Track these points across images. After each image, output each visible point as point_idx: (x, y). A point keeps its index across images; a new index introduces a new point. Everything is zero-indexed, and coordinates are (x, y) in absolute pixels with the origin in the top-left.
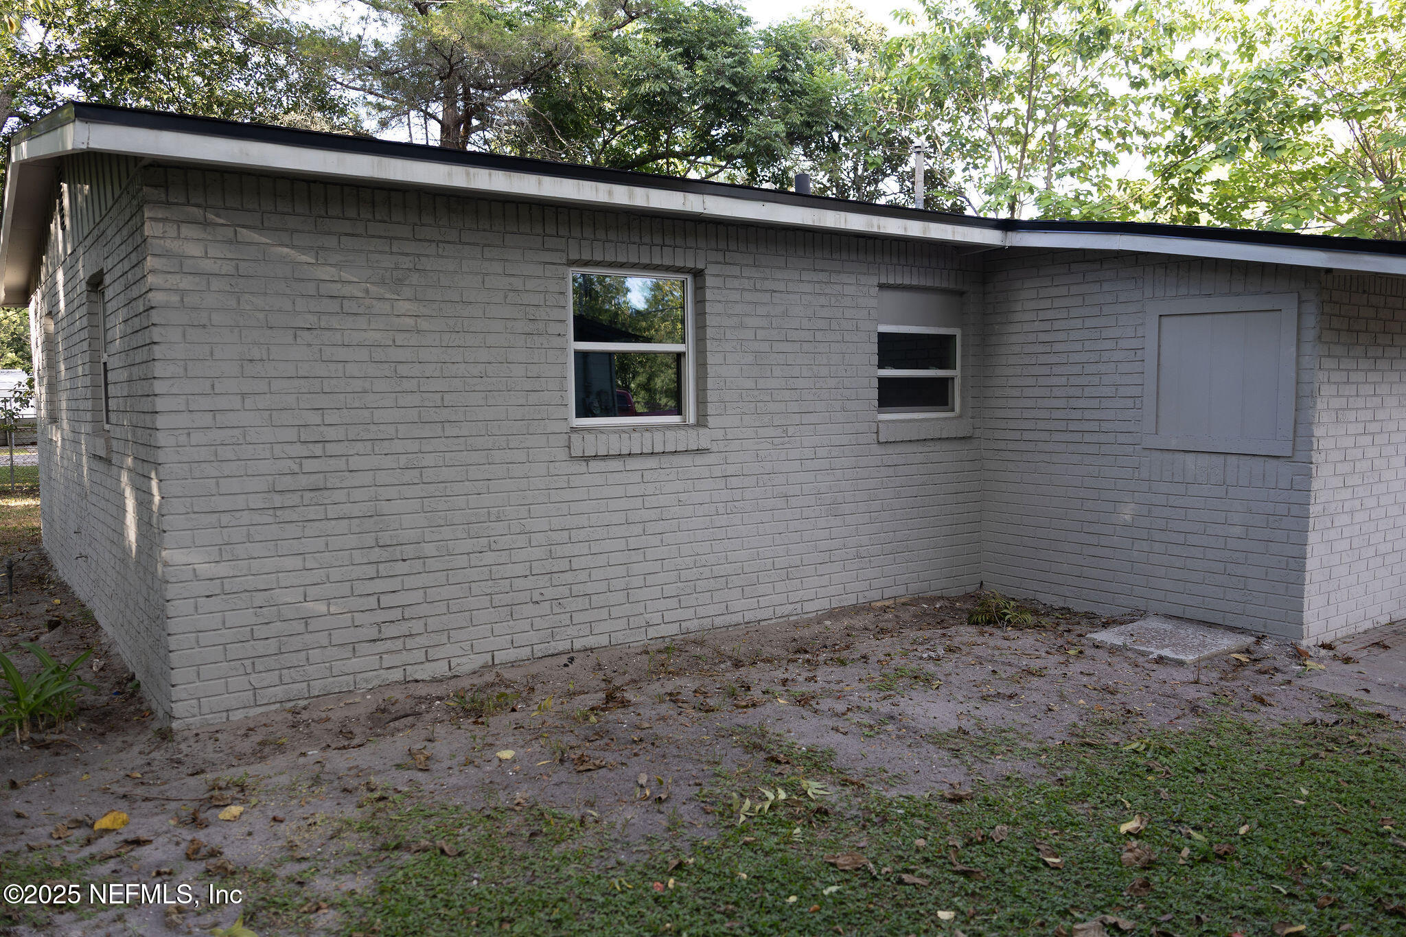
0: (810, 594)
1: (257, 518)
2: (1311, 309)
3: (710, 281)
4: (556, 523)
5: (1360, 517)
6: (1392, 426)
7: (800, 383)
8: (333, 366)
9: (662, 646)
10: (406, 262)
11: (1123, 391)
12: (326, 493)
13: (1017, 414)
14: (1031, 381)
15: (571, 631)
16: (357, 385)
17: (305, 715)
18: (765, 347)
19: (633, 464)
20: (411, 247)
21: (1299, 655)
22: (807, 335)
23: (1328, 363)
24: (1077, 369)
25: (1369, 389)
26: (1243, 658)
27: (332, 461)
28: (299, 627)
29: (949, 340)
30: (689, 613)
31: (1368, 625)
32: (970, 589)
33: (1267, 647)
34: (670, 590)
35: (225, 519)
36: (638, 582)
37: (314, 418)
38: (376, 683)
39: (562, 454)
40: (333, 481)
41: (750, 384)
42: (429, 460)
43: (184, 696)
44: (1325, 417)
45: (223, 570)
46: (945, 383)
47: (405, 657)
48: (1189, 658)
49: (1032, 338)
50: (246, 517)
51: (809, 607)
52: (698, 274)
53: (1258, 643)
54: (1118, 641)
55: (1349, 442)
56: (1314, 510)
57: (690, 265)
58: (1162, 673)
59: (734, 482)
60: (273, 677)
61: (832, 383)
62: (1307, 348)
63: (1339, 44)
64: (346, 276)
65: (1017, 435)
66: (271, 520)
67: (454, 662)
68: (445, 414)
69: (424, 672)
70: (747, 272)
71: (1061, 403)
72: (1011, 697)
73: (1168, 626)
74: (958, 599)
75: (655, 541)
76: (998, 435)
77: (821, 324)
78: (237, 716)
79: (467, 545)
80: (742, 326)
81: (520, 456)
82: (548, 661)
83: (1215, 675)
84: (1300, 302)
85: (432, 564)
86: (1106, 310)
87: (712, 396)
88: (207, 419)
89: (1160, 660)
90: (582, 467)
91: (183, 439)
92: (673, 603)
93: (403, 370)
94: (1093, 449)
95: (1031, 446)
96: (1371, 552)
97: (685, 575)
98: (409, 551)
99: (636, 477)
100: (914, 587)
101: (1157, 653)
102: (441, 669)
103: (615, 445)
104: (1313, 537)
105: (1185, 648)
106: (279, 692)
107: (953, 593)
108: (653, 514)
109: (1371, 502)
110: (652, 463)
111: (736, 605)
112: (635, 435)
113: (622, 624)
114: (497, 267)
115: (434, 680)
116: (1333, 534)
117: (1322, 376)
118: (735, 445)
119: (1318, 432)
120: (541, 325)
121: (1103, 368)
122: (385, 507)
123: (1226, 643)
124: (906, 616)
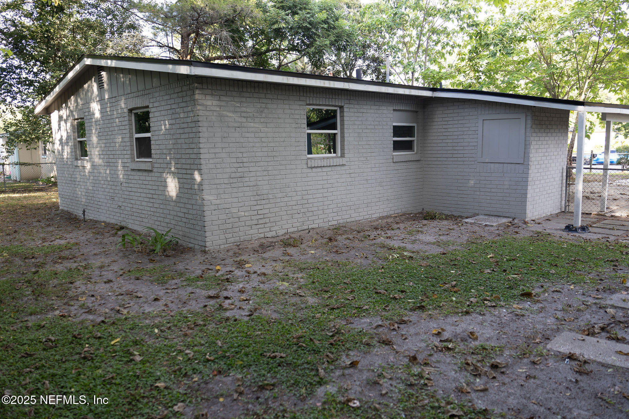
0: (373, 212)
1: (226, 186)
2: (529, 118)
3: (345, 110)
4: (304, 188)
5: (542, 182)
6: (552, 154)
7: (371, 143)
8: (245, 139)
9: (333, 228)
10: (263, 105)
11: (471, 144)
12: (244, 178)
13: (436, 152)
14: (441, 141)
15: (308, 223)
16: (251, 144)
17: (241, 247)
18: (360, 131)
19: (325, 169)
20: (265, 101)
21: (525, 223)
22: (373, 127)
23: (534, 135)
24: (456, 137)
25: (545, 142)
26: (510, 224)
27: (245, 169)
28: (237, 220)
29: (413, 127)
30: (340, 218)
31: (544, 215)
32: (420, 211)
33: (516, 221)
34: (335, 210)
35: (218, 186)
36: (326, 207)
37: (240, 155)
38: (257, 238)
39: (305, 166)
40: (246, 175)
41: (356, 143)
42: (270, 168)
43: (208, 240)
44: (533, 151)
45: (218, 202)
46: (411, 142)
47: (264, 230)
48: (494, 224)
49: (441, 127)
50: (223, 186)
51: (374, 216)
52: (341, 107)
53: (513, 219)
54: (473, 221)
55: (539, 159)
56: (530, 179)
57: (340, 104)
58: (487, 228)
59: (352, 175)
60: (230, 235)
61: (380, 142)
62: (528, 130)
63: (534, 14)
64: (248, 110)
65: (435, 159)
66: (229, 187)
67: (277, 232)
68: (274, 154)
69: (269, 235)
70: (356, 106)
71: (451, 148)
72: (447, 234)
73: (486, 217)
74: (417, 214)
75: (330, 194)
76: (429, 159)
77: (377, 123)
78: (222, 247)
79: (280, 195)
80: (354, 124)
81: (294, 167)
82: (302, 232)
83: (502, 228)
84: (526, 116)
85: (271, 201)
86: (466, 118)
87: (346, 147)
88: (213, 156)
89: (486, 225)
90: (310, 170)
91: (207, 162)
92: (335, 214)
93: (263, 140)
94: (461, 163)
95: (440, 163)
96: (545, 193)
97: (339, 205)
98: (265, 196)
99: (325, 174)
100: (404, 210)
101: (484, 224)
102: (273, 234)
103: (320, 163)
104: (529, 188)
105: (493, 222)
106: (232, 240)
107: (415, 212)
108: (330, 186)
109: (545, 177)
110: (329, 169)
111: (353, 215)
112: (325, 160)
113: (321, 221)
114: (287, 107)
115: (272, 237)
116: (535, 187)
117: (532, 138)
118: (353, 163)
119: (531, 155)
120: (299, 125)
121: (464, 137)
122: (259, 183)
123: (504, 220)
124: (402, 219)
